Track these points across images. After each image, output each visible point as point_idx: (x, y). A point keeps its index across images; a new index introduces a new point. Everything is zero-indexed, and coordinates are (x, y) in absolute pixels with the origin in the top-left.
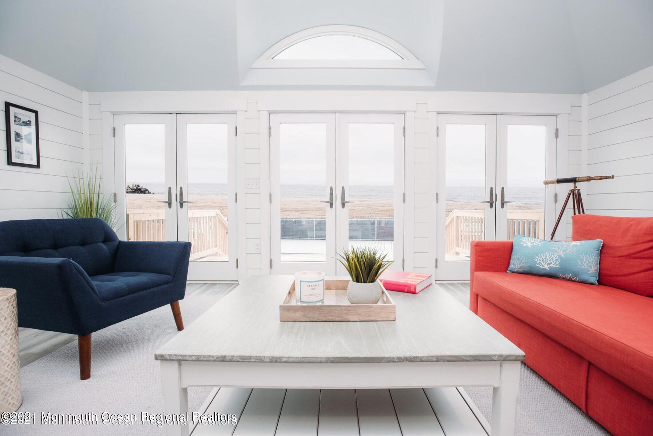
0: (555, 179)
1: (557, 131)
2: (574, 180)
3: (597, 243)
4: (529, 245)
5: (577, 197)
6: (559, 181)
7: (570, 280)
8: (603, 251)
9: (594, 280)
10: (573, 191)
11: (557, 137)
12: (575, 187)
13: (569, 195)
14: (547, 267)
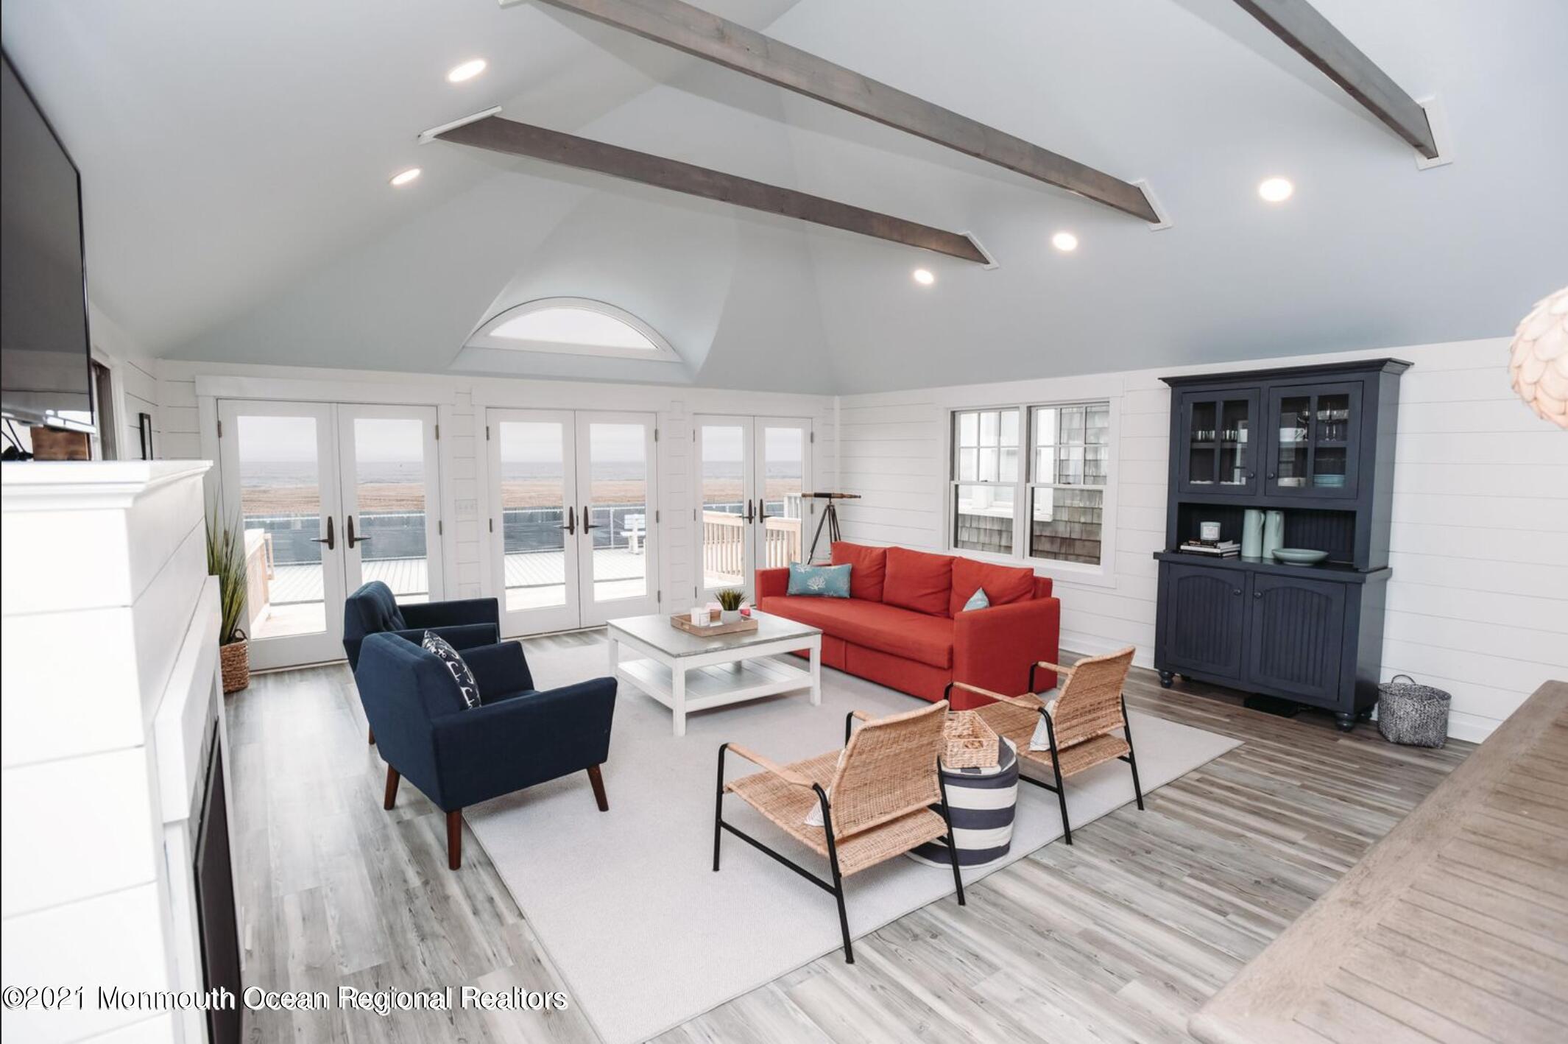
0: (813, 493)
1: (812, 435)
2: (829, 496)
3: (848, 566)
4: (803, 571)
5: (831, 512)
6: (817, 495)
7: (833, 597)
8: (853, 574)
9: (846, 595)
10: (828, 507)
11: (812, 441)
12: (830, 502)
13: (825, 511)
14: (816, 588)
